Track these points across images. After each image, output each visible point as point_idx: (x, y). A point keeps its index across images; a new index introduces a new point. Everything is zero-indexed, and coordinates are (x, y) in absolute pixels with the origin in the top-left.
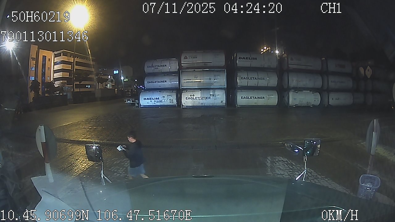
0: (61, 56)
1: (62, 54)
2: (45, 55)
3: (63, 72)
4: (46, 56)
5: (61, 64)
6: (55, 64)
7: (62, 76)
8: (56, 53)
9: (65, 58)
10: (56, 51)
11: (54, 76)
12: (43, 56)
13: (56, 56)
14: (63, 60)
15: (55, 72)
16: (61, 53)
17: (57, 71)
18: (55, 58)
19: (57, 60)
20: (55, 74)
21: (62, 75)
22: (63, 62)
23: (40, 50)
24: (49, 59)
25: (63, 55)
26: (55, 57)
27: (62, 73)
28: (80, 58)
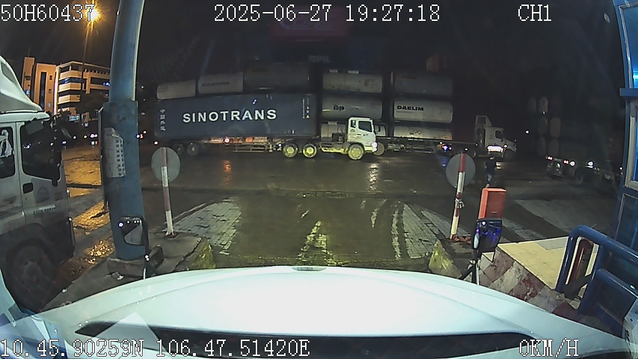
0: (69, 70)
1: (70, 68)
2: (45, 71)
3: (70, 94)
4: (46, 73)
5: (69, 82)
6: (61, 82)
7: (69, 101)
8: (62, 66)
9: (76, 74)
10: (62, 64)
11: (59, 101)
12: (42, 73)
13: (62, 70)
14: (71, 78)
15: (61, 94)
16: (69, 66)
17: (63, 94)
18: (61, 74)
19: (63, 76)
20: (60, 98)
21: (69, 98)
22: (71, 80)
23: (38, 64)
24: (51, 77)
25: (72, 69)
26: (61, 72)
27: (69, 96)
28: (98, 72)
